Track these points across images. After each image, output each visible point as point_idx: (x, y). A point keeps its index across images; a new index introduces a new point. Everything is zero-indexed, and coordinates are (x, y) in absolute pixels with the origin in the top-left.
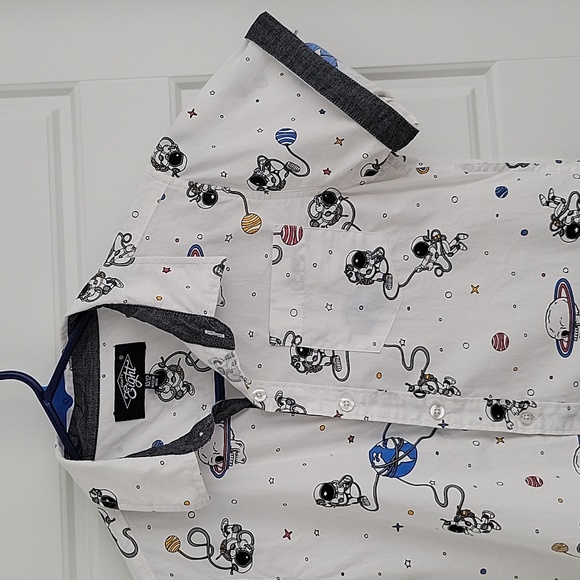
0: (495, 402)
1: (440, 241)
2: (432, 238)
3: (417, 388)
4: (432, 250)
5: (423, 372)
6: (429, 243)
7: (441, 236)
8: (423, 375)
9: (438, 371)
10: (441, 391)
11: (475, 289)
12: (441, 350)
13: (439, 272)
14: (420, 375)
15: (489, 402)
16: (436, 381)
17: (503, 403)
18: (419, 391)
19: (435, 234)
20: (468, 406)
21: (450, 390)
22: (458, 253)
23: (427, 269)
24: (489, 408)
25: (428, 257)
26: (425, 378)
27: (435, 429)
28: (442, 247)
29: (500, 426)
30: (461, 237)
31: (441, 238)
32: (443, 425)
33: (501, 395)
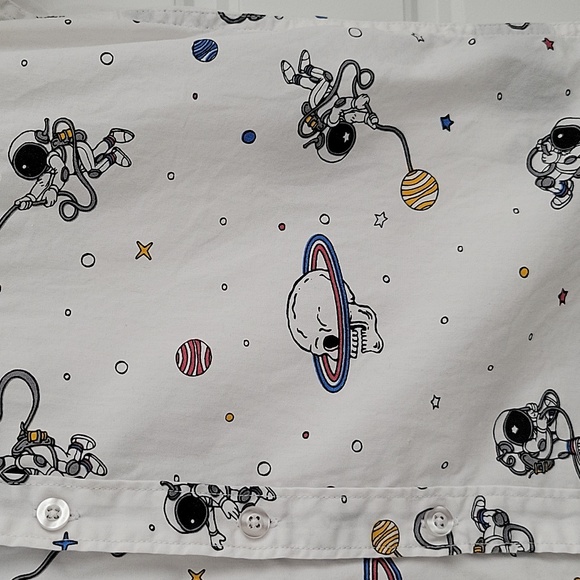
0: (185, 490)
1: (73, 142)
2: (56, 135)
3: (10, 462)
4: (55, 162)
5: (24, 427)
6: (48, 147)
7: (76, 132)
8: (25, 433)
9: (56, 424)
10: (62, 466)
11: (144, 251)
12: (67, 377)
13: (69, 210)
14: (18, 431)
15: (173, 491)
16: (52, 444)
17: (202, 492)
18: (15, 470)
19: (62, 127)
20: (124, 500)
21: (82, 463)
22: (111, 172)
23: (44, 203)
24: (172, 505)
25: (46, 178)
26: (28, 439)
27: (54, 554)
28: (77, 157)
29: (196, 544)
30: (118, 136)
31: (76, 137)
32: (66, 542)
33: (199, 476)
